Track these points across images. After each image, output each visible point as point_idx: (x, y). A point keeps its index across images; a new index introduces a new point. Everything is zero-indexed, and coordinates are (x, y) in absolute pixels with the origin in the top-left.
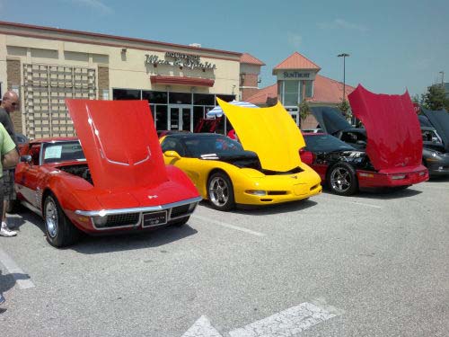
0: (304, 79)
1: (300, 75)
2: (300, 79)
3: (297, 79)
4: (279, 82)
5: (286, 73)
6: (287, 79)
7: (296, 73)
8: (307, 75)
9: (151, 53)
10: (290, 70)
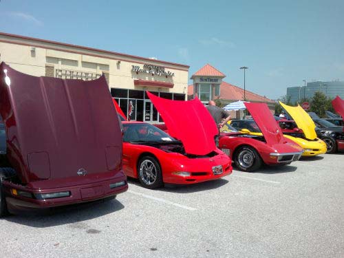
0: (214, 83)
1: (211, 80)
3: (209, 82)
4: (197, 84)
5: (202, 78)
6: (202, 82)
7: (209, 78)
8: (216, 80)
9: (135, 65)
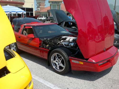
0: (58, 4)
1: (57, 3)
2: (57, 4)
3: (56, 4)
4: (50, 5)
5: (52, 2)
6: (53, 4)
7: (56, 2)
8: (59, 3)
10: (54, 1)
